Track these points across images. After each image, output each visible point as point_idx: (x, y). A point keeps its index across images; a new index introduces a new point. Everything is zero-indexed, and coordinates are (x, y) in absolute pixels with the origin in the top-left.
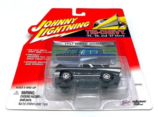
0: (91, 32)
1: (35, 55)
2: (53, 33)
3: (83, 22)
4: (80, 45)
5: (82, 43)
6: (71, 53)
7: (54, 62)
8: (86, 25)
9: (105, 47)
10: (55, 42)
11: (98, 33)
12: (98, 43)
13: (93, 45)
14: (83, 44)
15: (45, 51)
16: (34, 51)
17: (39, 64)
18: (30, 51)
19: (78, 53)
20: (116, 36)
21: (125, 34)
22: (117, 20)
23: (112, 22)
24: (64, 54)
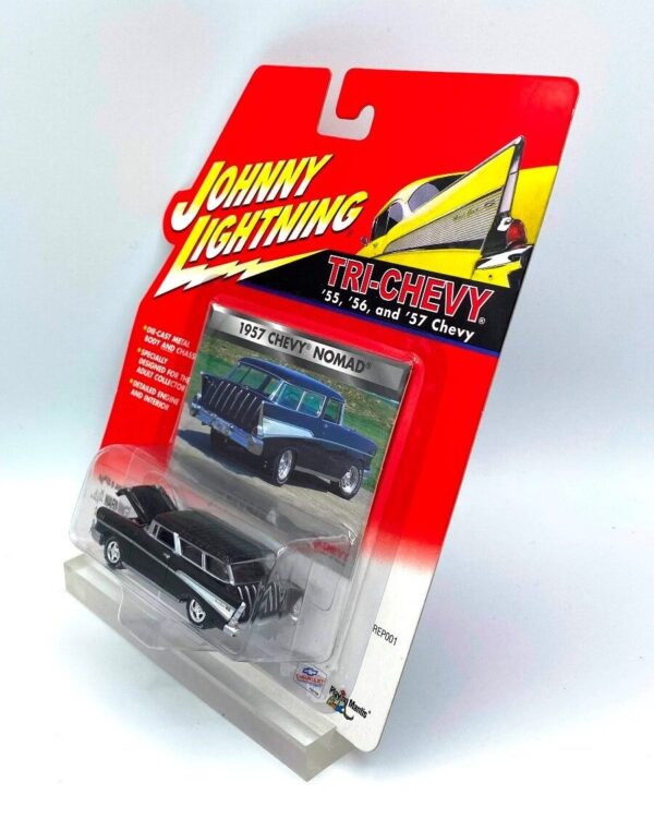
0: (349, 274)
1: (157, 358)
2: (225, 253)
3: (342, 194)
4: (281, 349)
5: (292, 341)
6: (243, 382)
7: (193, 408)
8: (345, 218)
9: (360, 392)
11: (370, 284)
12: (344, 357)
13: (322, 362)
14: (293, 348)
15: (184, 348)
16: (157, 338)
17: (159, 401)
18: (149, 335)
19: (261, 393)
20: (436, 329)
21: (482, 321)
22: (500, 194)
23: (466, 211)
24: (226, 383)
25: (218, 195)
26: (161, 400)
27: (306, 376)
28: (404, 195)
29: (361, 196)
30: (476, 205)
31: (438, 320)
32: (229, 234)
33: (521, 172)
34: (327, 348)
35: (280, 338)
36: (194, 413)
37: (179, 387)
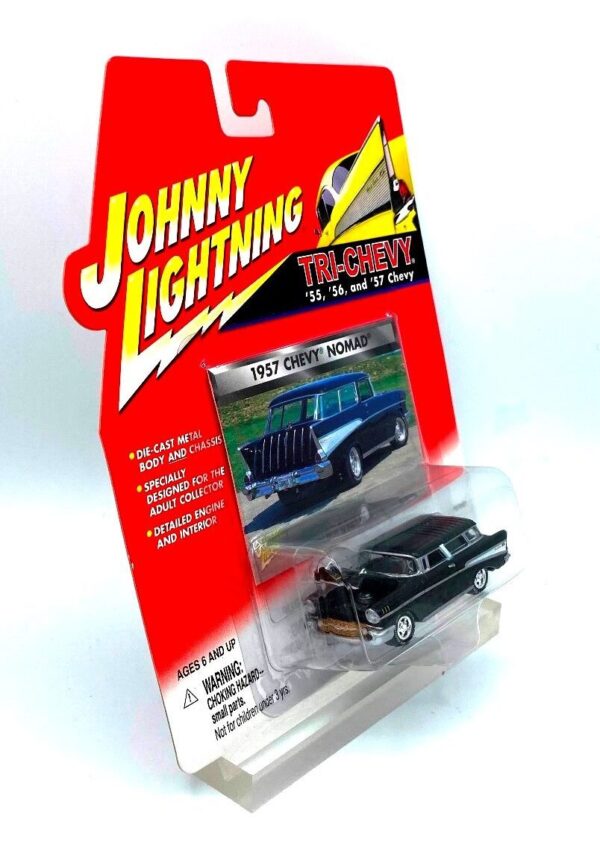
0: (320, 268)
1: (171, 478)
2: (187, 305)
4: (302, 369)
5: (305, 354)
6: (285, 425)
7: (250, 492)
8: (293, 218)
9: (373, 361)
10: (216, 371)
11: (338, 269)
12: (350, 341)
13: (339, 357)
14: (310, 360)
15: (197, 443)
16: (157, 455)
17: (202, 522)
18: (144, 460)
19: (306, 420)
20: (392, 282)
21: (414, 261)
22: (384, 164)
23: (371, 183)
24: (267, 438)
25: (140, 239)
26: (202, 519)
27: (332, 376)
28: (327, 181)
29: (296, 192)
30: (375, 176)
31: (391, 274)
32: (182, 281)
33: (389, 144)
34: (335, 342)
35: (295, 359)
36: (253, 495)
37: (215, 486)
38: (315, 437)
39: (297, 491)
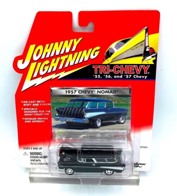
0: (101, 70)
1: (32, 109)
2: (48, 72)
3: (90, 48)
4: (85, 94)
5: (88, 91)
7: (56, 119)
8: (94, 55)
9: (117, 98)
10: (52, 89)
11: (110, 71)
12: (108, 91)
13: (101, 94)
14: (89, 93)
15: (43, 103)
16: (29, 103)
17: (39, 121)
18: (25, 103)
19: (82, 107)
20: (135, 78)
21: (148, 73)
22: (144, 42)
23: (135, 47)
24: (66, 108)
25: (37, 55)
26: (40, 120)
28: (113, 46)
30: (137, 46)
31: (135, 75)
32: (48, 66)
33: (149, 36)
34: (101, 90)
35: (83, 91)
36: (57, 120)
37: (46, 114)
38: (84, 112)
39: (73, 123)
